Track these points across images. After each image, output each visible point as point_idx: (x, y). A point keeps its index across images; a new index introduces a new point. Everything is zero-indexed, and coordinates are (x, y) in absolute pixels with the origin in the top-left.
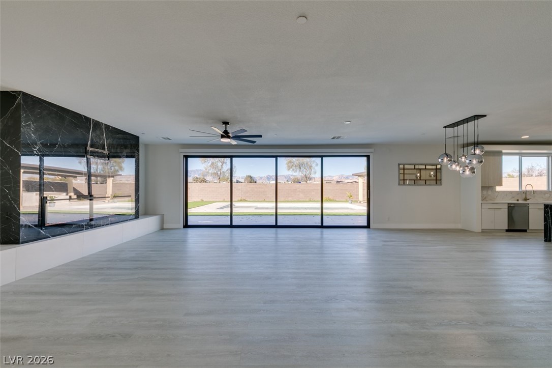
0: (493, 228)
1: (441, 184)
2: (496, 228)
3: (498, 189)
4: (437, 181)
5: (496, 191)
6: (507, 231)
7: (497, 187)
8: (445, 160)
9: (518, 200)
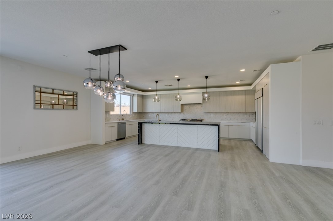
0: (111, 140)
1: (77, 109)
2: (112, 140)
3: (112, 113)
4: (74, 106)
5: (110, 115)
6: (117, 140)
7: (111, 112)
8: (90, 85)
9: (120, 120)
